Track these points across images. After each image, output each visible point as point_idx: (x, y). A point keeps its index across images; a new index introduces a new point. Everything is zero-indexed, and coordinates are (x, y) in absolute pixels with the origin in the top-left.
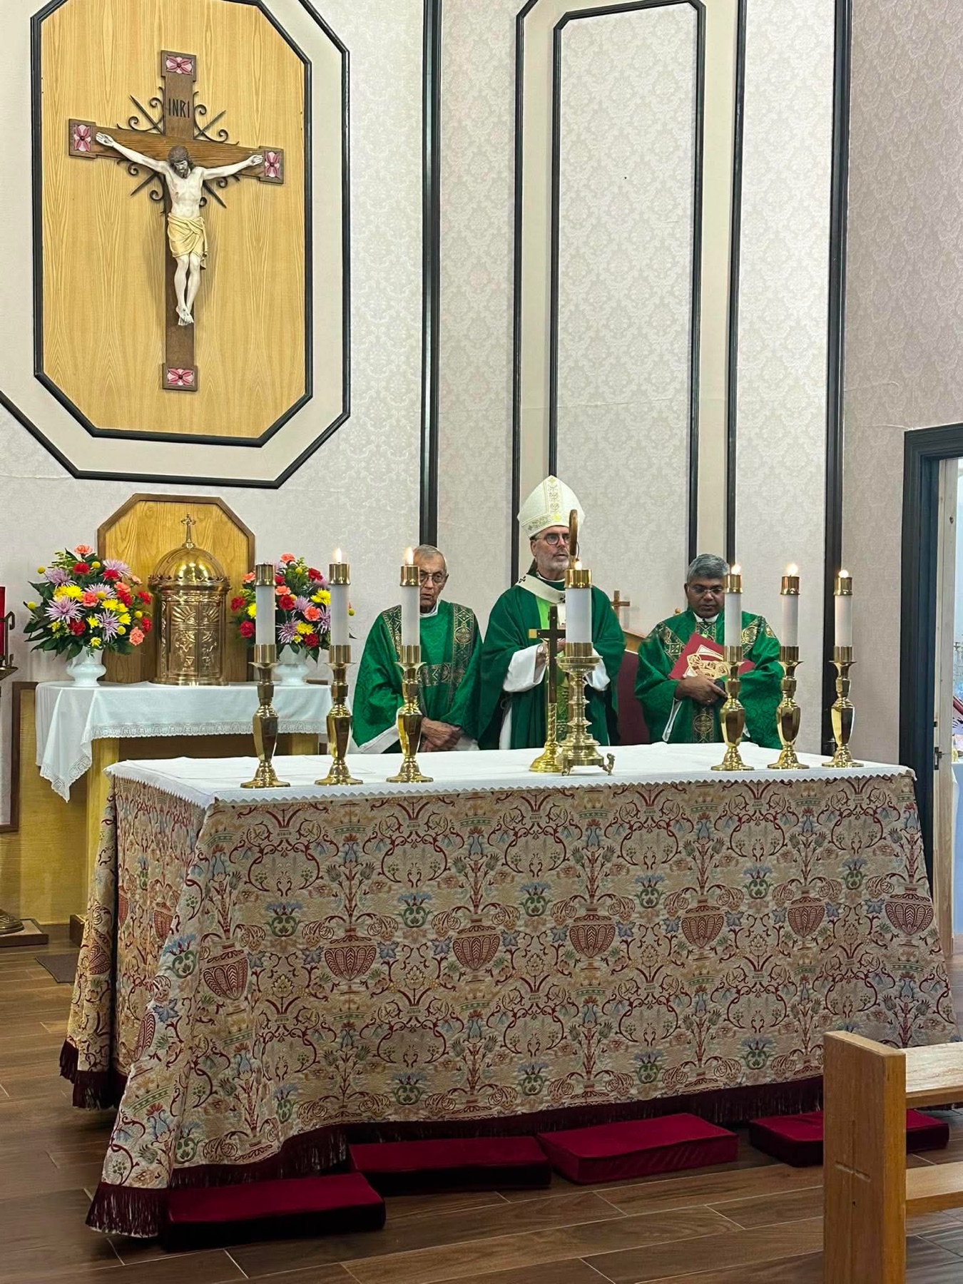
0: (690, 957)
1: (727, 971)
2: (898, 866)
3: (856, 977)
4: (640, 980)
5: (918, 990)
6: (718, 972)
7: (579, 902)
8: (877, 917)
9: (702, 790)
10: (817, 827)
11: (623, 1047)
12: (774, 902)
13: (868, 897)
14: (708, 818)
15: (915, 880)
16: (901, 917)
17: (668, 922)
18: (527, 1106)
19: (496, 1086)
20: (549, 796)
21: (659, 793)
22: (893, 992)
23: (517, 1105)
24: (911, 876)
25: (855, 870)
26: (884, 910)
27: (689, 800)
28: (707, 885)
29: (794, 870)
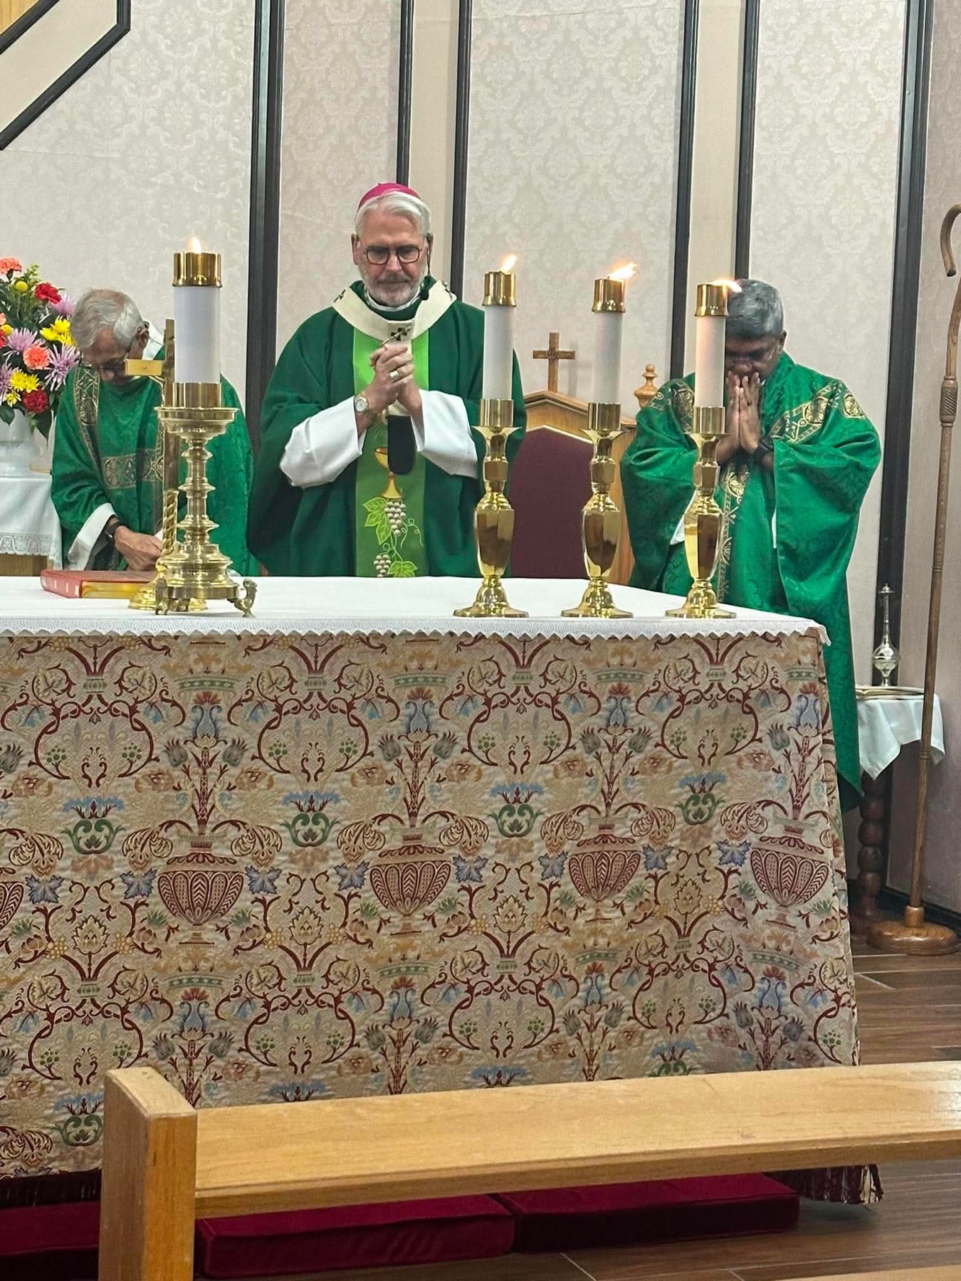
0: (382, 931)
1: (452, 955)
2: (776, 788)
3: (694, 967)
4: (287, 965)
5: (788, 999)
6: (436, 955)
7: (178, 832)
8: (736, 871)
9: (418, 648)
10: (635, 719)
11: (252, 1074)
12: (543, 843)
13: (724, 836)
14: (427, 697)
15: (801, 816)
16: (773, 876)
17: (344, 871)
18: (72, 1161)
19: (13, 1130)
20: (122, 648)
21: (334, 651)
22: (750, 999)
23: (51, 1160)
24: (797, 808)
25: (702, 793)
26: (747, 861)
27: (393, 664)
28: (421, 810)
29: (586, 790)
